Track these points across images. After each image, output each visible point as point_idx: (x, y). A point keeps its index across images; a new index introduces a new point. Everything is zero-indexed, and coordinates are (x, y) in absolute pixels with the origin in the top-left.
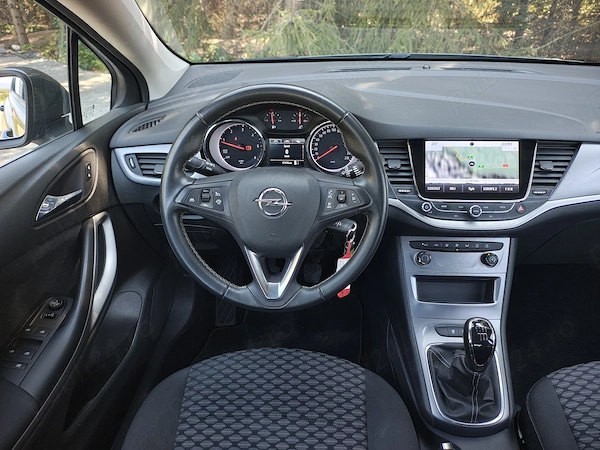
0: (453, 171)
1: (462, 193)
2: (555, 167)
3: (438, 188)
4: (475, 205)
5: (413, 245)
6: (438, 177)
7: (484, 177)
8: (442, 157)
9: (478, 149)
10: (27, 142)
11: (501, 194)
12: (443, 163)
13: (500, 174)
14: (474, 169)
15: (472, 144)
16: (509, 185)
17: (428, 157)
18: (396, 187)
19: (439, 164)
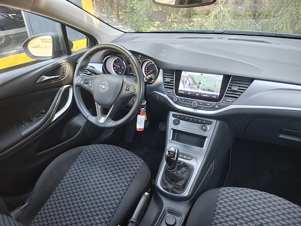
0: (191, 86)
1: (193, 96)
2: (238, 89)
3: (183, 92)
4: (195, 102)
5: (174, 115)
6: (184, 87)
7: (204, 90)
8: (188, 79)
9: (204, 77)
11: (210, 99)
12: (188, 82)
13: (211, 90)
14: (200, 86)
15: (202, 75)
16: (214, 95)
17: (182, 78)
18: (167, 89)
19: (186, 82)
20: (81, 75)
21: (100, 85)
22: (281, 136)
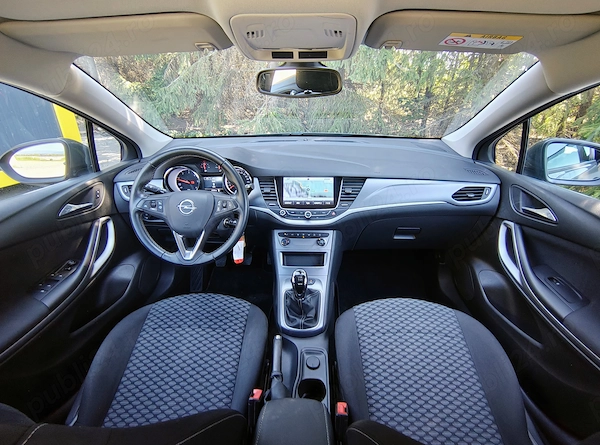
0: (298, 194)
1: (303, 206)
2: (353, 191)
3: (290, 203)
4: (308, 211)
5: (280, 234)
6: (290, 197)
7: (315, 197)
8: (292, 186)
9: (312, 181)
10: (66, 179)
11: (324, 206)
12: (293, 189)
13: (323, 195)
14: (309, 192)
15: (308, 179)
16: (328, 201)
17: (285, 186)
18: (268, 202)
20: (142, 196)
21: (180, 206)
22: (395, 238)
